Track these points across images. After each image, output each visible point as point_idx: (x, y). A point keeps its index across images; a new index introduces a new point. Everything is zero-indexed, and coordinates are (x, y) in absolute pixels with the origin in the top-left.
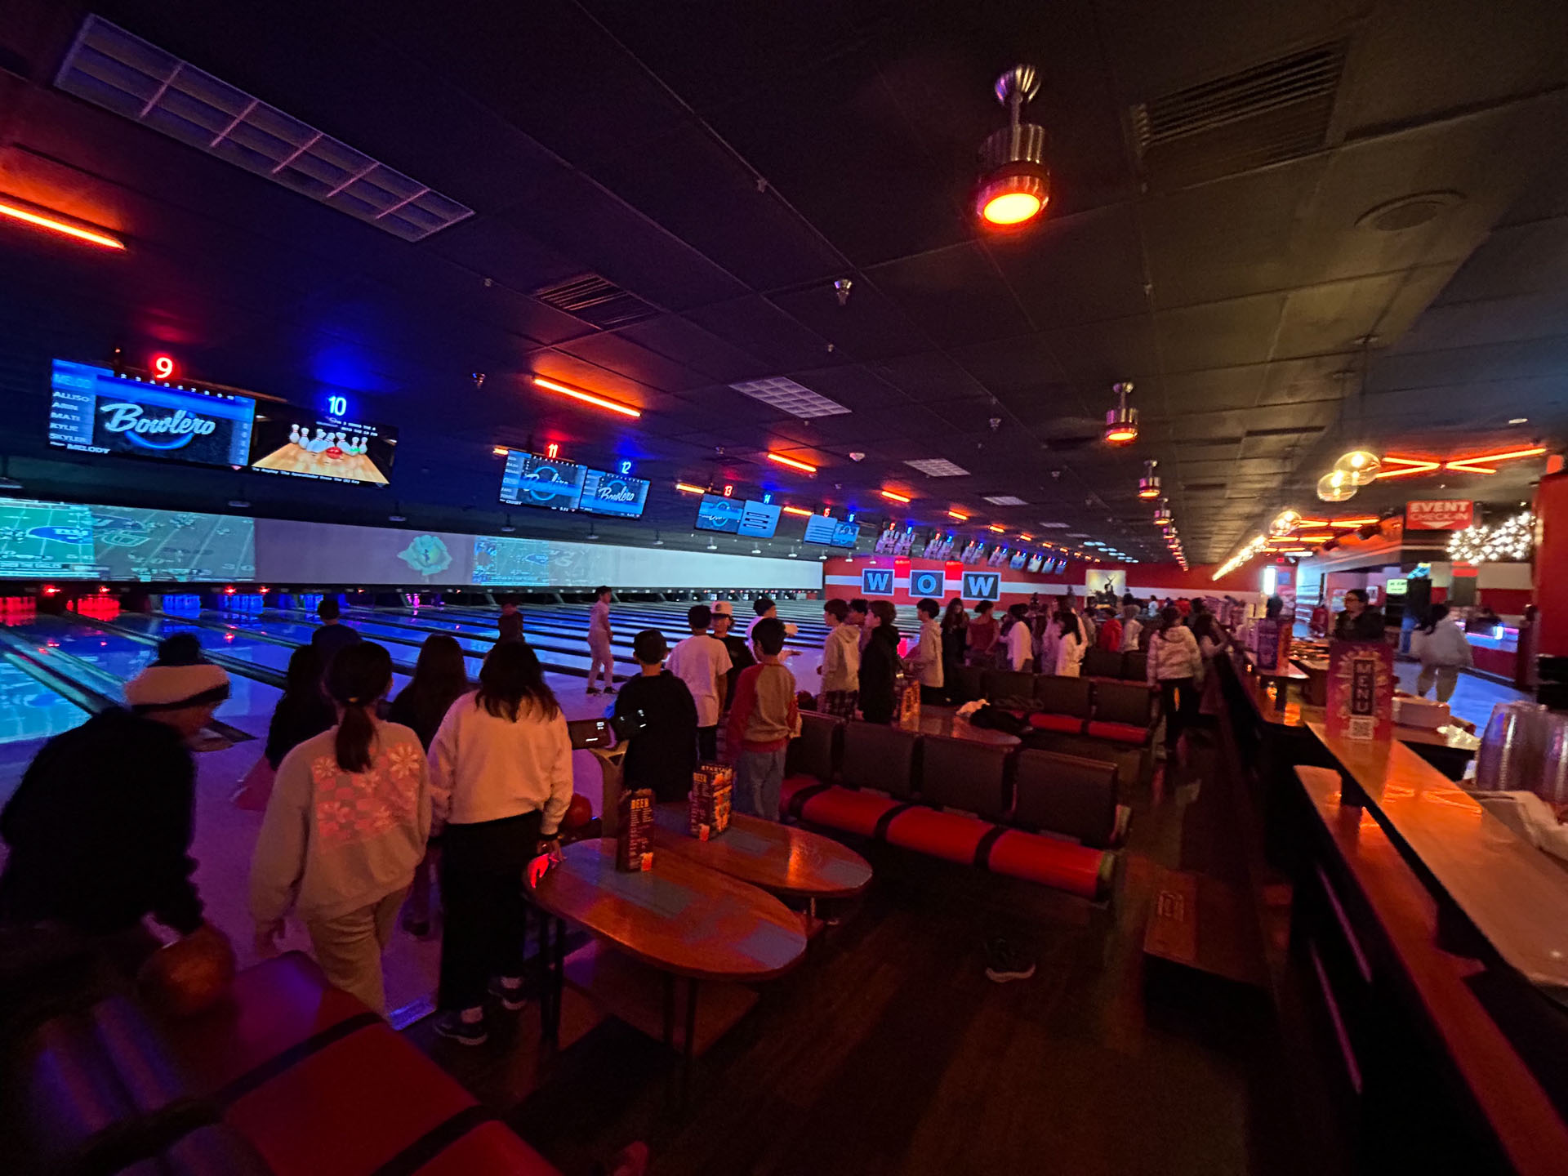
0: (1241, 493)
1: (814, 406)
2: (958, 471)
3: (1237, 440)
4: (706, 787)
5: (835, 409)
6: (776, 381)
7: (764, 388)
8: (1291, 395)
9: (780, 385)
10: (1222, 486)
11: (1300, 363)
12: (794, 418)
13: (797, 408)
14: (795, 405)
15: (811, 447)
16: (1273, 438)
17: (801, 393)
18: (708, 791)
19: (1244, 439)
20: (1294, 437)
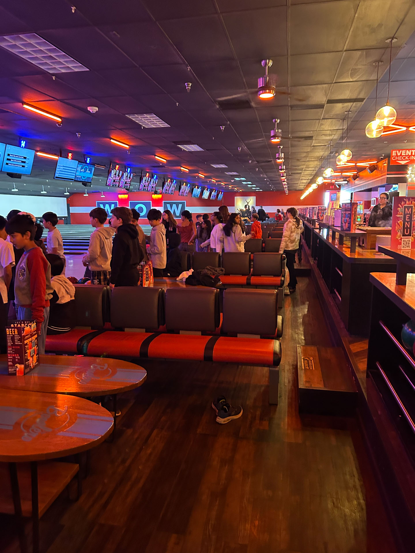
0: (319, 143)
1: (60, 63)
2: (162, 124)
3: (321, 106)
5: (76, 67)
6: (29, 38)
7: (18, 43)
8: (352, 75)
9: (32, 42)
10: (310, 138)
11: (359, 53)
12: (44, 73)
13: (46, 64)
14: (45, 61)
15: (58, 100)
16: (340, 105)
17: (50, 50)
19: (326, 105)
20: (349, 104)
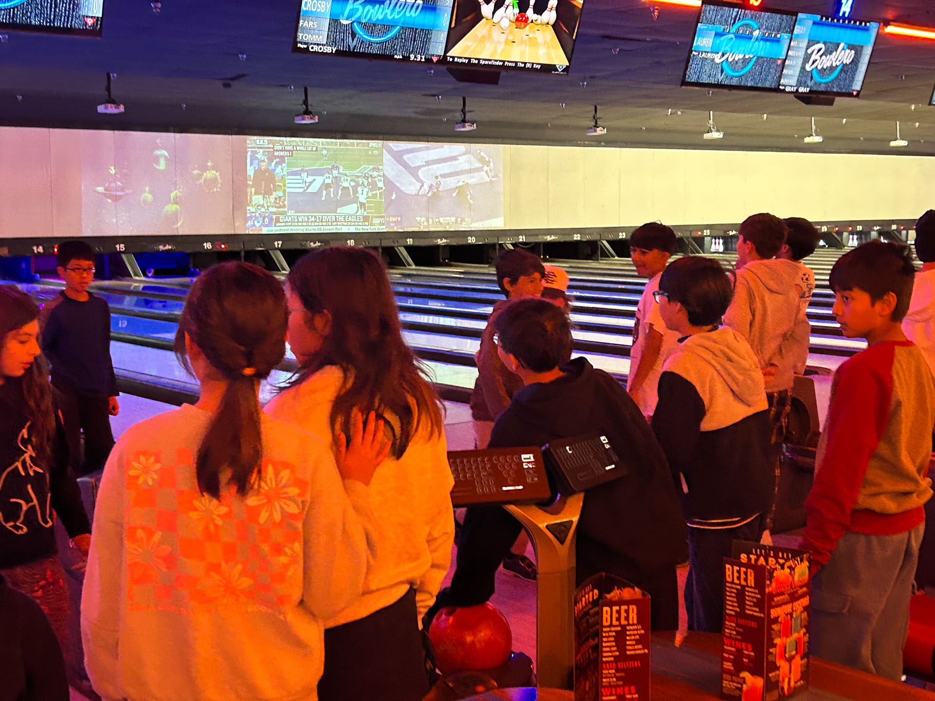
4: (752, 595)
18: (759, 604)
